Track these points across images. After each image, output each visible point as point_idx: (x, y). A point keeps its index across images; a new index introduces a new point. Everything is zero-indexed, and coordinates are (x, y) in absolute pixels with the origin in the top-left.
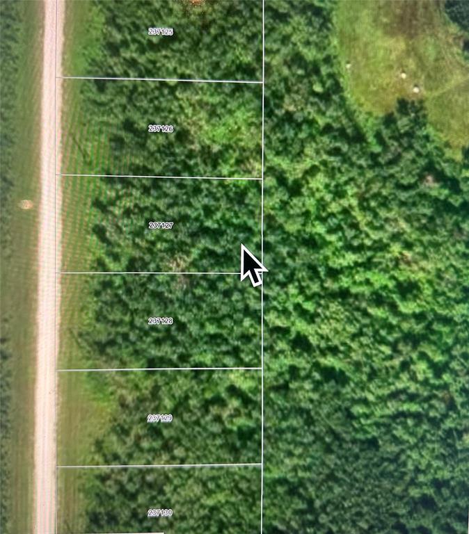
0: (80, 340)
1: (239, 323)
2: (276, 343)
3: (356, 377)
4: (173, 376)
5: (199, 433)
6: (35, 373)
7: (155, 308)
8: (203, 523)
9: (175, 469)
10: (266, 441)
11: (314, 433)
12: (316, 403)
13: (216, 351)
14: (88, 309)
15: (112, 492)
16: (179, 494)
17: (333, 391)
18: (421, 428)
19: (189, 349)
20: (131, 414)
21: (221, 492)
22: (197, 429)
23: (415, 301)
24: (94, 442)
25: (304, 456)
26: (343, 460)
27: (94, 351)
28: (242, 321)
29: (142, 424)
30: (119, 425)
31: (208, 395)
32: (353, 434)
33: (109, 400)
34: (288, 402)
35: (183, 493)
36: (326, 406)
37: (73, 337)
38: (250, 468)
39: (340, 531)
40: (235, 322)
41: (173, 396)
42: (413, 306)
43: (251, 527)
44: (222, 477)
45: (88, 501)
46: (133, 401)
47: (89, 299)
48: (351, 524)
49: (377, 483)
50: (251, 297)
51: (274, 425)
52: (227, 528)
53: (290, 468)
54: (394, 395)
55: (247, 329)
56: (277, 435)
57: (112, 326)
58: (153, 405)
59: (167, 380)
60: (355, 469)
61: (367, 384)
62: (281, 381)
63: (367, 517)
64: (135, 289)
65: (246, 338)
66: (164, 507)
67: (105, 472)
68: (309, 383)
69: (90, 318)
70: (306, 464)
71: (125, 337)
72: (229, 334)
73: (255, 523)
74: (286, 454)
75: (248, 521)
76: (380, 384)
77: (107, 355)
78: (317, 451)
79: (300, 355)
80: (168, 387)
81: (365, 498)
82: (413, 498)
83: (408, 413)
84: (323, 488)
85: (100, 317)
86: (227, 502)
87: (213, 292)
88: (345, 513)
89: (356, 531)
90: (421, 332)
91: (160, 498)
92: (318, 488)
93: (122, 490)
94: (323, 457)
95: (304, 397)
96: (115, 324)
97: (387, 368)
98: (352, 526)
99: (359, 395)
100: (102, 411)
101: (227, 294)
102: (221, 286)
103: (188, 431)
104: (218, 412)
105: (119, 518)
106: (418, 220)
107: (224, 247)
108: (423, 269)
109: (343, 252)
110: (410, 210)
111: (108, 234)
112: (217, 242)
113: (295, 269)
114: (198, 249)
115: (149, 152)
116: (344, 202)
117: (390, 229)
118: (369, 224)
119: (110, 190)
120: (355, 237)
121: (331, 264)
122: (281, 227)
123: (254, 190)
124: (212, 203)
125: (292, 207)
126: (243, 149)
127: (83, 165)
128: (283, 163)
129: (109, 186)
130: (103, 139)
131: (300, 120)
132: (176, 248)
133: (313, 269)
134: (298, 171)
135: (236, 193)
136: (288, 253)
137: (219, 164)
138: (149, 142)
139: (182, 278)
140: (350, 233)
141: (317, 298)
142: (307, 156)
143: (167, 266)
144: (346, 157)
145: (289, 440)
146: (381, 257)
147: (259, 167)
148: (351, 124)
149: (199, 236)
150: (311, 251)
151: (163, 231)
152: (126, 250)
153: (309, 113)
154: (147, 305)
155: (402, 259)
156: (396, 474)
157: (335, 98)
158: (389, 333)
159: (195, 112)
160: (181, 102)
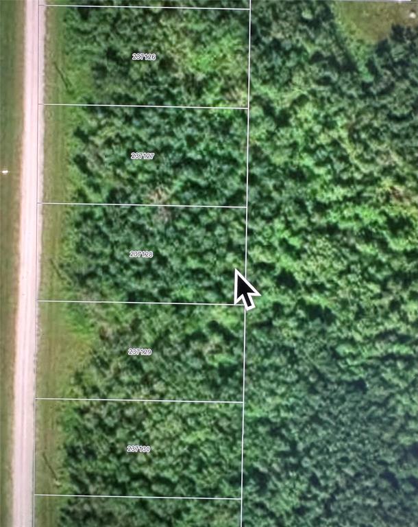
0: (60, 271)
1: (222, 258)
2: (260, 279)
3: (342, 316)
4: (153, 310)
5: (179, 368)
6: (16, 303)
7: (136, 241)
8: (182, 461)
9: (155, 404)
10: (248, 379)
11: (297, 372)
12: (300, 341)
13: (197, 287)
14: (68, 240)
15: (90, 425)
16: (158, 429)
17: (318, 329)
18: (412, 371)
19: (170, 283)
20: (111, 346)
21: (200, 430)
22: (177, 364)
23: (407, 238)
24: (74, 374)
25: (287, 395)
26: (328, 402)
27: (75, 282)
28: (225, 256)
29: (122, 357)
30: (99, 357)
31: (189, 331)
32: (339, 374)
33: (89, 332)
34: (271, 339)
35: (162, 429)
36: (310, 345)
37: (54, 267)
38: (231, 406)
39: (325, 477)
40: (218, 257)
41: (154, 330)
42: (405, 243)
43: (231, 467)
44: (202, 414)
45: (66, 434)
46: (113, 334)
47: (69, 230)
48: (336, 470)
49: (364, 428)
50: (235, 231)
51: (257, 362)
52: (206, 467)
53: (272, 407)
54: (383, 336)
55: (230, 264)
56: (259, 373)
57: (92, 258)
58: (133, 339)
59: (148, 314)
60: (340, 412)
61: (354, 324)
62: (265, 319)
63: (353, 463)
64: (115, 221)
65: (228, 273)
66: (142, 443)
67: (84, 406)
68: (294, 321)
69: (70, 250)
70: (289, 404)
71: (106, 269)
72: (211, 270)
73: (236, 463)
74: (268, 393)
75: (228, 460)
76: (368, 324)
77: (88, 287)
78: (300, 391)
79: (284, 292)
80: (148, 321)
81: (351, 443)
82: (402, 446)
83: (397, 356)
84: (307, 431)
85: (81, 249)
86: (207, 440)
87: (196, 226)
88: (330, 457)
89: (341, 477)
90: (412, 271)
91: (139, 433)
92: (302, 430)
93: (101, 424)
94: (307, 397)
95: (288, 335)
96: (95, 256)
97: (375, 308)
98: (337, 472)
99: (345, 335)
100: (82, 342)
101: (210, 228)
102: (204, 219)
103: (168, 366)
104: (199, 348)
105: (97, 453)
106: (412, 153)
107: (207, 179)
108: (415, 204)
109: (332, 186)
110: (402, 142)
111: (89, 165)
112: (200, 173)
113: (281, 203)
114: (181, 181)
115: (131, 80)
116: (334, 134)
117: (381, 162)
118: (360, 157)
119: (91, 119)
120: (345, 170)
121: (318, 198)
122: (267, 159)
123: (240, 120)
124: (196, 133)
125: (279, 138)
126: (229, 78)
127: (64, 93)
128: (270, 92)
129: (90, 116)
130: (86, 68)
131: (288, 48)
132: (158, 180)
133: (300, 203)
134: (285, 101)
135: (220, 123)
136: (275, 186)
137: (204, 93)
138: (132, 70)
139: (164, 210)
140: (339, 166)
141: (304, 234)
142: (295, 85)
143: (148, 199)
144: (336, 87)
145: (272, 378)
146: (371, 192)
147: (245, 96)
148: (341, 52)
149: (181, 168)
150: (299, 185)
151: (145, 162)
152: (108, 181)
153: (298, 41)
154: (127, 238)
155: (394, 194)
156: (385, 419)
157: (325, 25)
158: (378, 271)
159: (179, 40)
160: (165, 30)
